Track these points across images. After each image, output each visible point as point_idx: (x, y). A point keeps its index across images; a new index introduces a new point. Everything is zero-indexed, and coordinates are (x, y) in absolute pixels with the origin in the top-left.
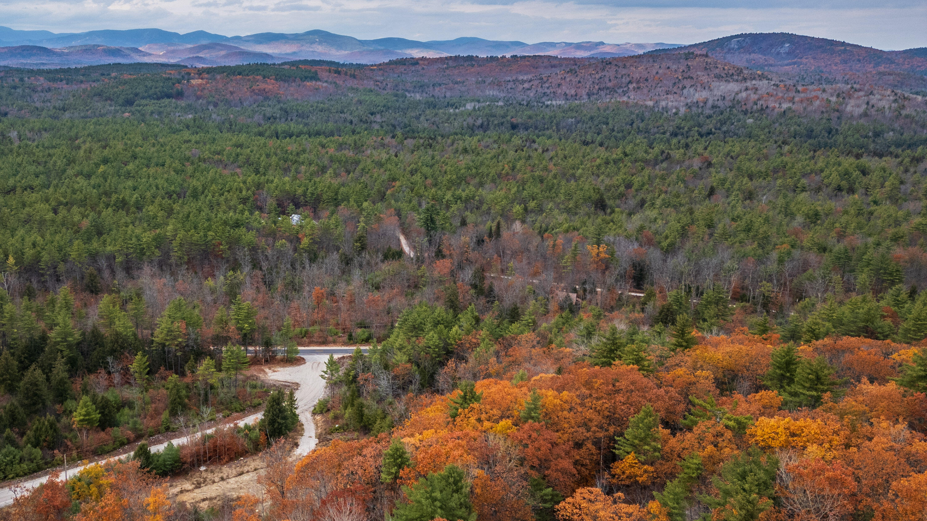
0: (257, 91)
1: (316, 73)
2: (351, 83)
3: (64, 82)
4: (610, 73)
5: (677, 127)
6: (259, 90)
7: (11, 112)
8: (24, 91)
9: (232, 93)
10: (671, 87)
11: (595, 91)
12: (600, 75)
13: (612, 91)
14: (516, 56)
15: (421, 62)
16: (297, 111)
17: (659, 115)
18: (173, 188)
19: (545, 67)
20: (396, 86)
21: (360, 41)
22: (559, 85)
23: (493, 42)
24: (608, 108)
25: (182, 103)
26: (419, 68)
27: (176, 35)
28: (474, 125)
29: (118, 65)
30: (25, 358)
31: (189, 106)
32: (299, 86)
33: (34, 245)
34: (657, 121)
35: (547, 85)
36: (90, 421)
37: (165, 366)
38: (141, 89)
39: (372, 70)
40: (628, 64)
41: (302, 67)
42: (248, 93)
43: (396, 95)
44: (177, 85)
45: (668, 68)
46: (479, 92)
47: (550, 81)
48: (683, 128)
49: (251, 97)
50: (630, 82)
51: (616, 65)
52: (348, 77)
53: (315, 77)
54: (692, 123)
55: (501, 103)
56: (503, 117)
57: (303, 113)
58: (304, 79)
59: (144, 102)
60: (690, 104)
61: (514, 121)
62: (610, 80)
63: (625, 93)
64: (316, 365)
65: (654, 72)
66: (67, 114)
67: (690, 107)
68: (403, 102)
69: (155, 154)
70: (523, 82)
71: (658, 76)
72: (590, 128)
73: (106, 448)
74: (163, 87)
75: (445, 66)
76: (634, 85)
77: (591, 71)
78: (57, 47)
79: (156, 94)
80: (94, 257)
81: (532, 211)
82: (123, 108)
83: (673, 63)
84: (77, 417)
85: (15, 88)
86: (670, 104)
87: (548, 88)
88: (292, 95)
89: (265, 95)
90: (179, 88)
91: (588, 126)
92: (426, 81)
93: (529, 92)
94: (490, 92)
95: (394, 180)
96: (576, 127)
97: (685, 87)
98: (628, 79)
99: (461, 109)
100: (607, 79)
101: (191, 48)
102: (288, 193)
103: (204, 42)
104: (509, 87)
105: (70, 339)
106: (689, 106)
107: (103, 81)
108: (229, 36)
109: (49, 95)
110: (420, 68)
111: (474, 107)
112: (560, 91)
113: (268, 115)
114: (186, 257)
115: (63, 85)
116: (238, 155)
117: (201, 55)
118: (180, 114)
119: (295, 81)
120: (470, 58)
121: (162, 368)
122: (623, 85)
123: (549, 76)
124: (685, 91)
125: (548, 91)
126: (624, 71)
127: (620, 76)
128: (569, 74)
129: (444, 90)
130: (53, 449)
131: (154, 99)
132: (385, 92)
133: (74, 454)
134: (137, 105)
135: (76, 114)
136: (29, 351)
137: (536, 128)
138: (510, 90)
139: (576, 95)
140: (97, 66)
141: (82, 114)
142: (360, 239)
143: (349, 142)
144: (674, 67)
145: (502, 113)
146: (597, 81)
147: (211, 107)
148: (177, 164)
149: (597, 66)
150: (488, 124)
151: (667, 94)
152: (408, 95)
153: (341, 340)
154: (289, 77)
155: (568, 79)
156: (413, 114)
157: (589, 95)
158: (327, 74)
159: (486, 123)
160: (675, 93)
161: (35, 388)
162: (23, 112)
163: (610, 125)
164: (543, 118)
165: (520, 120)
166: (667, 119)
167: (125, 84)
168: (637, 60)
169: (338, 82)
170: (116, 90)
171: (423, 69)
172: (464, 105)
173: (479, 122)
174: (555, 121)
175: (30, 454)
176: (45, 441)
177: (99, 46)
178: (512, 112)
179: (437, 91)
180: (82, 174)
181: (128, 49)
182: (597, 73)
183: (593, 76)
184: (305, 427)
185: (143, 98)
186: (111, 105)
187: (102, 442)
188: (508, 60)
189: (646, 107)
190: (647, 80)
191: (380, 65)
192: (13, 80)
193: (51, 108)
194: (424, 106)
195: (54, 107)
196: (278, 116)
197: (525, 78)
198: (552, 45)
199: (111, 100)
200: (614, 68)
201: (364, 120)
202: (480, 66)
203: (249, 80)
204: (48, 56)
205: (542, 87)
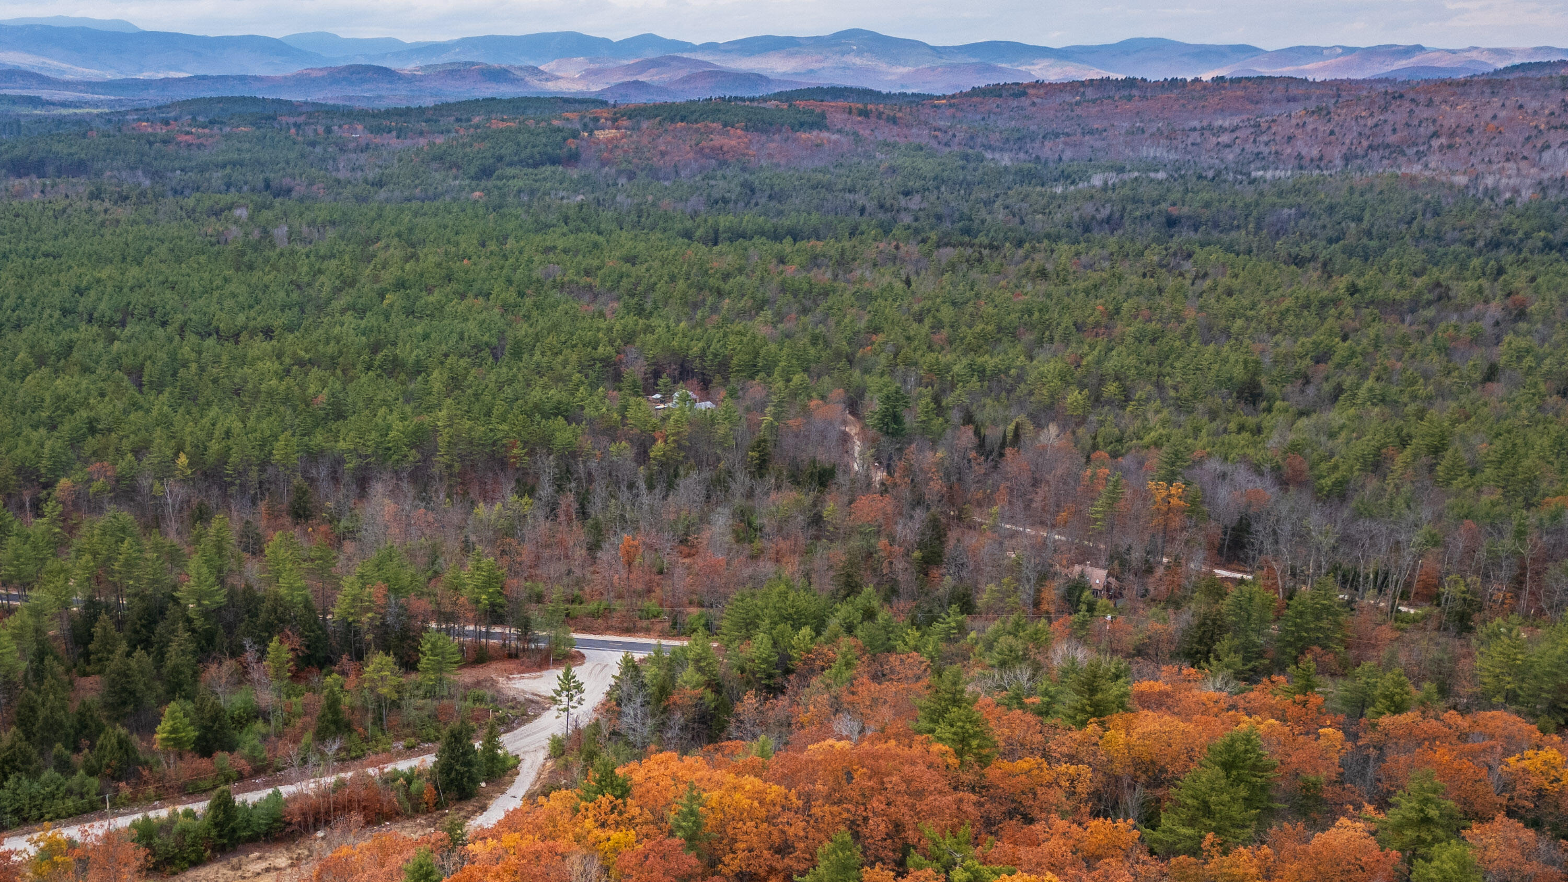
0: (707, 151)
1: (823, 116)
2: (886, 133)
3: (394, 134)
4: (1398, 115)
5: (1503, 230)
6: (712, 149)
7: (297, 188)
8: (325, 150)
9: (663, 154)
10: (1519, 146)
11: (1360, 151)
12: (1375, 120)
13: (1395, 151)
14: (1222, 78)
15: (1031, 91)
16: (772, 189)
17: (1470, 205)
18: (486, 338)
19: (1276, 101)
20: (972, 138)
21: (934, 48)
22: (1290, 138)
23: (1196, 46)
24: (1372, 186)
25: (574, 173)
26: (1025, 102)
27: (606, 42)
28: (1093, 218)
29: (490, 103)
30: (143, 626)
31: (586, 178)
32: (786, 140)
33: (228, 434)
34: (1463, 216)
35: (1265, 138)
36: (178, 743)
37: (350, 654)
38: (507, 150)
39: (935, 106)
40: (1437, 100)
41: (801, 104)
42: (691, 155)
43: (966, 157)
44: (570, 140)
45: (1521, 107)
46: (1128, 152)
47: (1274, 129)
48: (1515, 232)
49: (696, 161)
50: (1435, 135)
51: (1413, 100)
52: (882, 122)
53: (819, 123)
54: (1535, 222)
55: (1161, 175)
56: (1154, 203)
57: (782, 190)
58: (797, 128)
59: (510, 171)
60: (1546, 183)
61: (1174, 212)
62: (1394, 130)
63: (1420, 155)
64: (599, 668)
65: (1489, 114)
66: (383, 194)
67: (1544, 190)
68: (975, 170)
69: (483, 274)
70: (1222, 129)
71: (1495, 123)
72: (1324, 227)
73: (202, 784)
74: (545, 145)
75: (1077, 98)
76: (1443, 140)
77: (1360, 111)
78: (408, 67)
79: (532, 157)
80: (313, 456)
81: (1110, 402)
82: (474, 183)
83: (1533, 98)
84: (162, 732)
85: (313, 144)
86: (1504, 181)
87: (1267, 144)
88: (770, 156)
89: (721, 157)
90: (573, 147)
91: (1320, 223)
92: (1033, 128)
93: (1228, 150)
94: (1150, 152)
95: (876, 330)
96: (1296, 224)
97: (1549, 147)
98: (1432, 129)
99: (1080, 185)
100: (1388, 128)
101: (628, 66)
102: (674, 353)
103: (651, 54)
104: (1190, 141)
105: (206, 602)
106: (1542, 187)
107: (457, 132)
108: (697, 42)
109: (363, 158)
110: (1028, 102)
111: (1106, 183)
112: (1289, 151)
113: (716, 194)
114: (457, 466)
115: (391, 140)
116: (621, 277)
117: (641, 78)
118: (564, 194)
119: (780, 131)
120: (1130, 83)
121: (345, 657)
122: (1421, 141)
123: (1273, 121)
124: (1547, 155)
125: (1265, 150)
126: (1426, 113)
127: (1416, 122)
128: (1315, 116)
129: (1061, 146)
130: (119, 779)
131: (528, 165)
132: (947, 150)
133: (151, 790)
134: (498, 178)
135: (397, 193)
136: (149, 615)
137: (1216, 225)
138: (1190, 148)
139: (1321, 159)
140: (455, 104)
141: (407, 193)
142: (760, 445)
143: (832, 252)
144: (1534, 105)
145: (1155, 194)
146: (1367, 131)
147: (622, 181)
148: (511, 295)
149: (1373, 103)
150: (1122, 217)
151: (1508, 160)
152: (988, 155)
153: (659, 627)
154: (771, 124)
155: (1310, 127)
156: (984, 195)
157: (1347, 159)
158: (845, 116)
159: (1117, 215)
160: (1525, 158)
161: (124, 680)
162: (315, 187)
163: (1365, 222)
164: (1233, 206)
165: (1185, 210)
166: (1487, 214)
167: (484, 139)
168: (1459, 90)
169: (861, 132)
170: (468, 150)
171: (1034, 104)
172: (1089, 179)
173: (1105, 213)
174: (1255, 213)
175: (82, 785)
176: (108, 766)
177: (473, 64)
178: (1175, 196)
179: (1046, 148)
180: (354, 309)
181: (521, 68)
182: (1372, 115)
183: (1362, 122)
184: (517, 779)
185: (511, 164)
186: (456, 178)
187: (198, 774)
188: (1205, 86)
189: (1452, 186)
190: (1470, 131)
191: (954, 96)
192: (315, 130)
193: (361, 181)
194: (1011, 177)
195: (366, 181)
196: (733, 197)
197: (1227, 124)
198: (1314, 52)
199: (458, 167)
200: (1407, 105)
201: (888, 205)
202: (1144, 98)
203: (698, 130)
204: (390, 82)
205: (1255, 141)
